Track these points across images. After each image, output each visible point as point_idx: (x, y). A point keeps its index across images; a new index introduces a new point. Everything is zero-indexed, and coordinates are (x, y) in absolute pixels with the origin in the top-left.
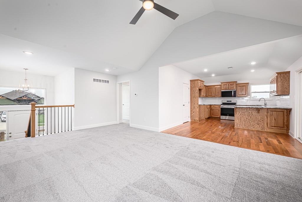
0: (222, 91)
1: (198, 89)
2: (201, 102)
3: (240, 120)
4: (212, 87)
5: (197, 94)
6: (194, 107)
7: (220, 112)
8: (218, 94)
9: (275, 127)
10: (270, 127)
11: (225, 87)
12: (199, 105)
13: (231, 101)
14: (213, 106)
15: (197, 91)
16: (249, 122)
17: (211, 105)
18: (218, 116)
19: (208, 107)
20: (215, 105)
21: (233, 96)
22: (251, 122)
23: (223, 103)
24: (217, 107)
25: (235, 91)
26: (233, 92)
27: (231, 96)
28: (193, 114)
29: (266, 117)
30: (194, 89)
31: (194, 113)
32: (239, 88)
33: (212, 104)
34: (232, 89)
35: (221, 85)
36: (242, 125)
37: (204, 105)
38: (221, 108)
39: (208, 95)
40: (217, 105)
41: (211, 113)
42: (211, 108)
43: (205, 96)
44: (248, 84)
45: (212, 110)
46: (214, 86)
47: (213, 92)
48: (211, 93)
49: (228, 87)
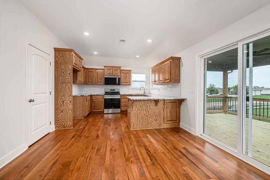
0: (105, 77)
1: (71, 67)
2: (75, 91)
3: (137, 117)
4: (93, 70)
5: (69, 77)
6: (63, 102)
7: (103, 105)
8: (101, 81)
9: (170, 121)
10: (166, 122)
12: (73, 96)
13: (114, 90)
14: (95, 97)
15: (70, 71)
16: (147, 119)
17: (91, 96)
18: (101, 110)
19: (89, 98)
20: (96, 95)
21: (117, 84)
22: (148, 119)
23: (106, 92)
24: (100, 97)
25: (119, 78)
26: (117, 79)
27: (115, 84)
28: (60, 115)
29: (162, 110)
30: (63, 67)
31: (62, 114)
32: (123, 75)
33: (93, 93)
34: (117, 75)
35: (104, 69)
36: (139, 125)
37: (81, 96)
38: (104, 99)
39: (87, 81)
40: (99, 95)
41: (92, 106)
42: (92, 100)
43: (83, 83)
44: (131, 71)
45: (93, 102)
46: (95, 70)
47: (94, 77)
48: (92, 79)
49: (112, 72)
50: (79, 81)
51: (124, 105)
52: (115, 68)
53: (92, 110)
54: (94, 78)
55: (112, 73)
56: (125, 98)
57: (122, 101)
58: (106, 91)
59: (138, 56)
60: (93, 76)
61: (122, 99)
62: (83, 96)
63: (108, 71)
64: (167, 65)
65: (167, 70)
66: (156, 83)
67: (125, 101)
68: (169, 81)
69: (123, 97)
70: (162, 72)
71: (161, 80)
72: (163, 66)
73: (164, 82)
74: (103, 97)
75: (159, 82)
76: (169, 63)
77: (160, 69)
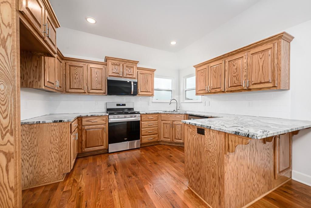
0: (109, 78)
4: (81, 64)
7: (106, 136)
8: (99, 87)
10: (279, 176)
11: (115, 71)
13: (124, 105)
14: (87, 121)
17: (80, 119)
18: (102, 147)
19: (75, 125)
20: (92, 116)
21: (132, 93)
23: (108, 110)
24: (99, 120)
25: (136, 83)
26: (132, 83)
32: (141, 76)
34: (130, 76)
35: (106, 64)
37: (55, 122)
38: (109, 123)
39: (68, 87)
40: (98, 116)
41: (82, 140)
42: (80, 128)
43: (59, 89)
44: (154, 71)
45: (84, 131)
46: (87, 64)
47: (85, 78)
48: (80, 81)
49: (121, 70)
50: (49, 82)
51: (146, 132)
52: (128, 63)
53: (81, 149)
54: (85, 81)
55: (123, 73)
56: (147, 120)
57: (144, 124)
58: (109, 107)
59: (173, 43)
60: (81, 77)
61: (142, 122)
62: (61, 121)
63: (114, 67)
64: (262, 53)
65: (261, 64)
66: (213, 91)
67: (148, 126)
68: (270, 85)
69: (144, 118)
70: (236, 69)
71: (236, 85)
72: (243, 57)
73: (248, 89)
74: (105, 120)
75: (224, 90)
76: (271, 48)
77: (227, 64)
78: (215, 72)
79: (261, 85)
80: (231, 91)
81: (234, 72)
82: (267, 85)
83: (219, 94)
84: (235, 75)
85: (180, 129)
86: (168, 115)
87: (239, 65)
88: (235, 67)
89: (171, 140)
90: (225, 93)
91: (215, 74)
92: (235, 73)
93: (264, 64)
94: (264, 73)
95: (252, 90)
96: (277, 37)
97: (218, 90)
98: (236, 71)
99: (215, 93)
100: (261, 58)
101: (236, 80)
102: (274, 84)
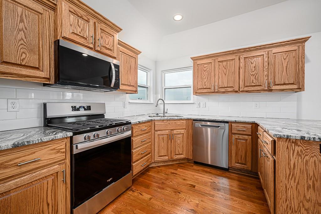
26: (113, 67)
38: (73, 157)
44: (138, 54)
51: (138, 154)
52: (104, 24)
55: (95, 40)
56: (140, 133)
57: (135, 142)
61: (134, 139)
63: (75, 19)
64: (286, 54)
65: (285, 65)
66: (223, 90)
67: (140, 143)
68: (295, 87)
69: (136, 130)
70: (255, 67)
71: (255, 85)
72: (263, 55)
73: (270, 90)
74: (64, 150)
75: (238, 90)
76: (296, 50)
77: (242, 61)
78: (225, 69)
79: (285, 86)
80: (247, 91)
81: (252, 70)
82: (292, 87)
83: (230, 94)
84: (254, 73)
85: (181, 140)
86: (165, 121)
87: (259, 63)
88: (254, 65)
89: (170, 158)
90: (239, 93)
91: (225, 71)
92: (254, 71)
93: (288, 65)
94: (288, 74)
95: (273, 91)
96: (303, 40)
97: (230, 89)
98: (255, 69)
99: (224, 92)
100: (285, 59)
101: (254, 79)
102: (299, 86)
